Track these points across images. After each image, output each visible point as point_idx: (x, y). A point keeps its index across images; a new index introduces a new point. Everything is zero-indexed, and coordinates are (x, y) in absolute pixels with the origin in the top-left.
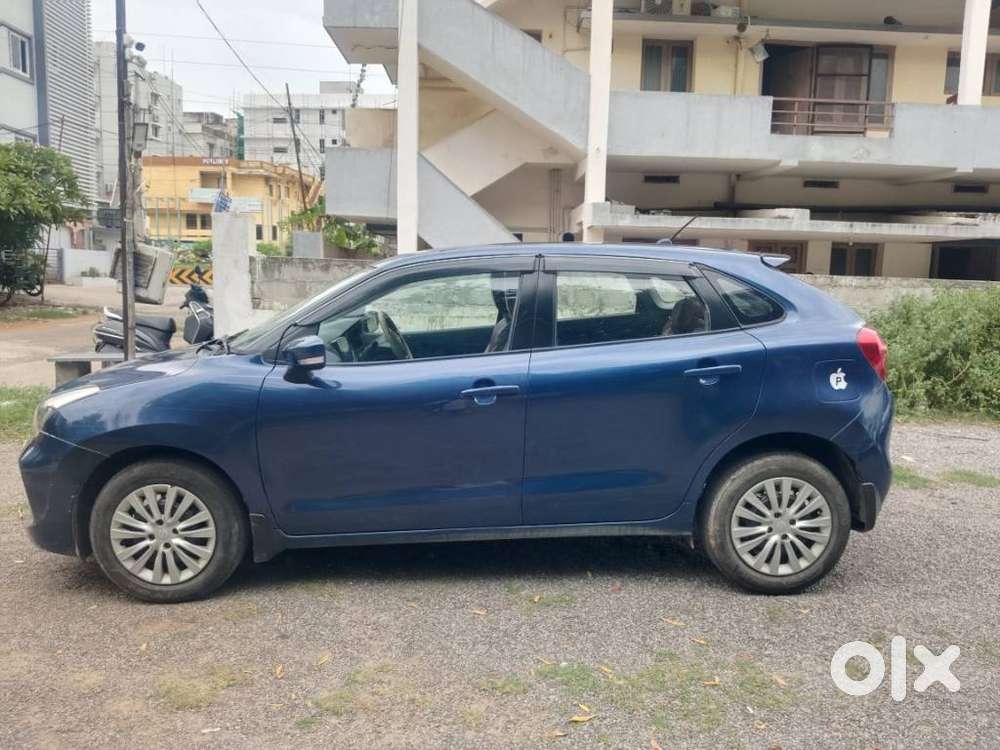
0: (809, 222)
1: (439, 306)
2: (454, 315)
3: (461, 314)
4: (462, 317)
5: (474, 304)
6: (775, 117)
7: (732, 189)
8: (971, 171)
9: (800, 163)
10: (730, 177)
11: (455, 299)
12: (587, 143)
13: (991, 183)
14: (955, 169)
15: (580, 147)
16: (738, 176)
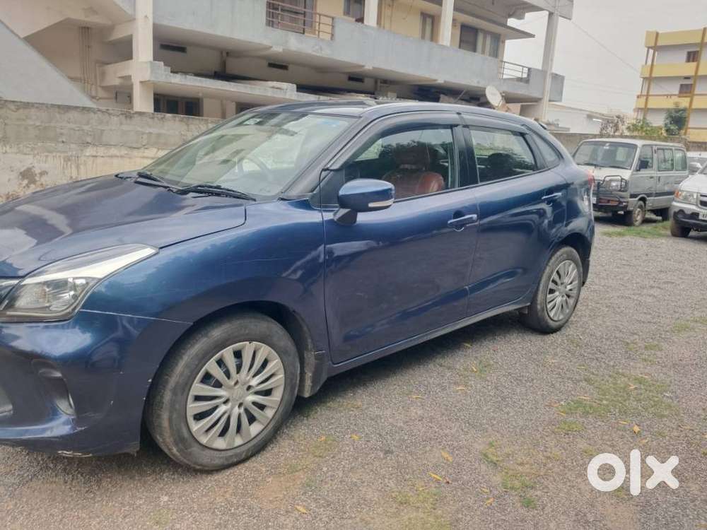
0: (296, 93)
1: (73, 146)
2: (87, 154)
3: (94, 154)
4: (96, 156)
5: (107, 145)
6: (268, 14)
7: (224, 64)
8: (371, 68)
9: (283, 49)
10: (222, 53)
11: (89, 140)
12: (135, 10)
13: (367, 77)
14: (363, 66)
15: (130, 12)
16: (227, 53)
